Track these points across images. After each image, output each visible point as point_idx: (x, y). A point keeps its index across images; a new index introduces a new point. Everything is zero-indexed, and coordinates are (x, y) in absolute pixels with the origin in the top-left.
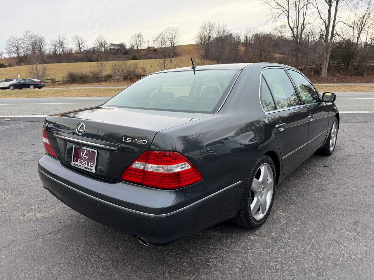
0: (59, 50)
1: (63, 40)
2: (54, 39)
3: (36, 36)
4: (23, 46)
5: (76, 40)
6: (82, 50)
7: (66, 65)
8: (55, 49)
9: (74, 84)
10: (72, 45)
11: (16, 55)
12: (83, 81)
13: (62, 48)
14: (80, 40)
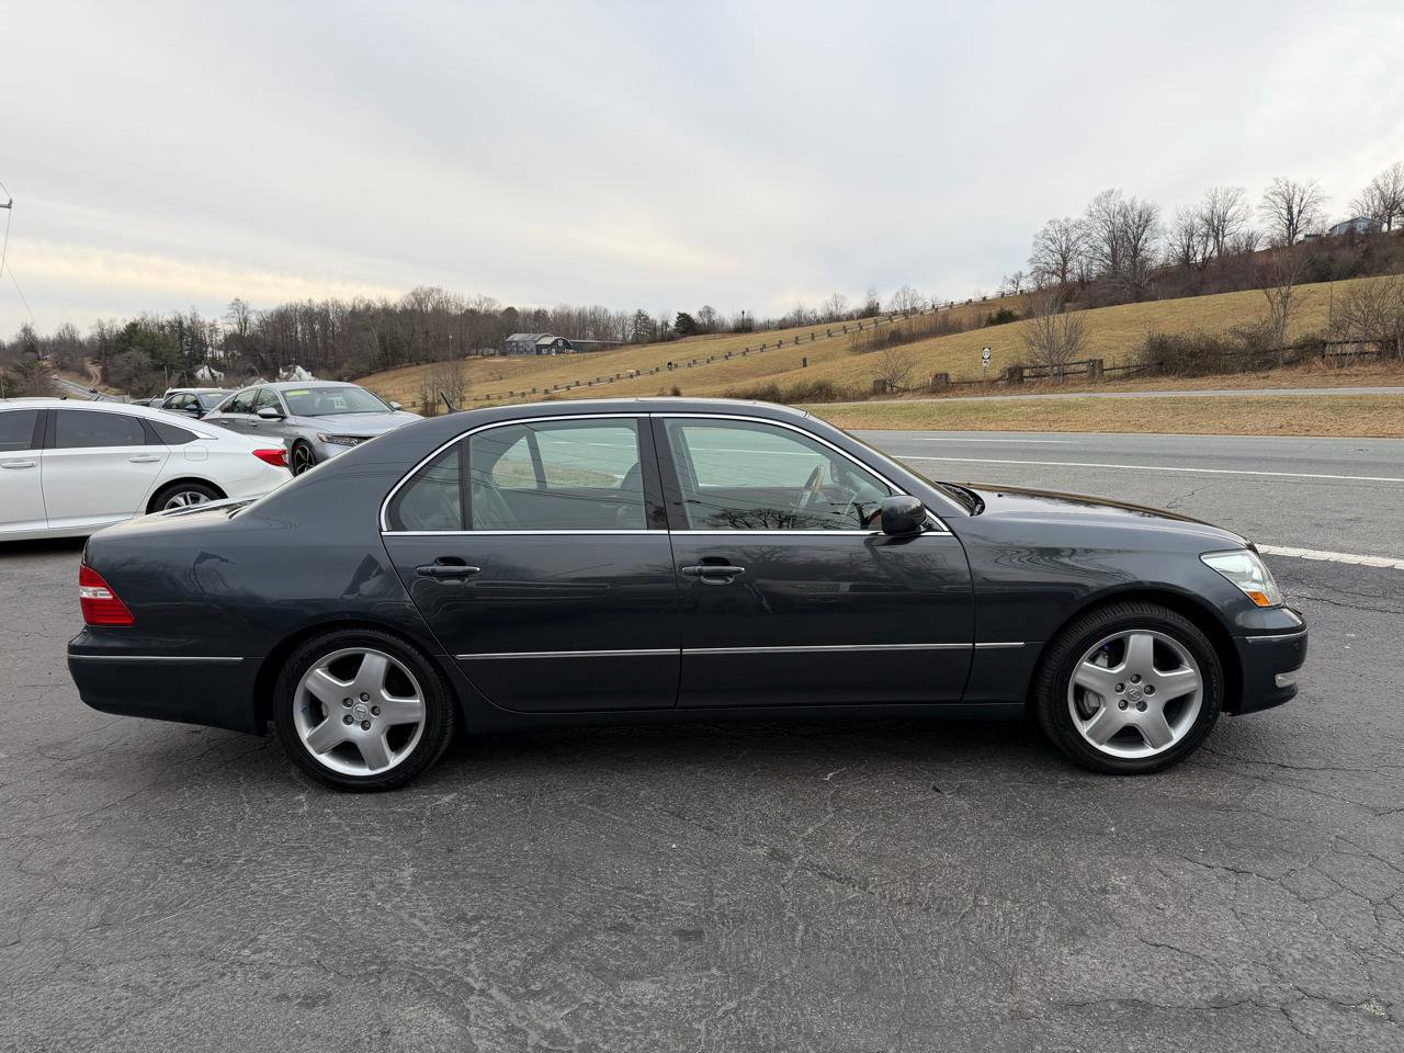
0: (1201, 247)
1: (1228, 208)
2: (1191, 209)
3: (1129, 208)
4: (1084, 247)
5: (1278, 200)
6: (1300, 237)
7: (1192, 303)
8: (1188, 247)
9: (1160, 379)
10: (1261, 221)
11: (1056, 280)
12: (1196, 365)
13: (1216, 237)
14: (1297, 200)
